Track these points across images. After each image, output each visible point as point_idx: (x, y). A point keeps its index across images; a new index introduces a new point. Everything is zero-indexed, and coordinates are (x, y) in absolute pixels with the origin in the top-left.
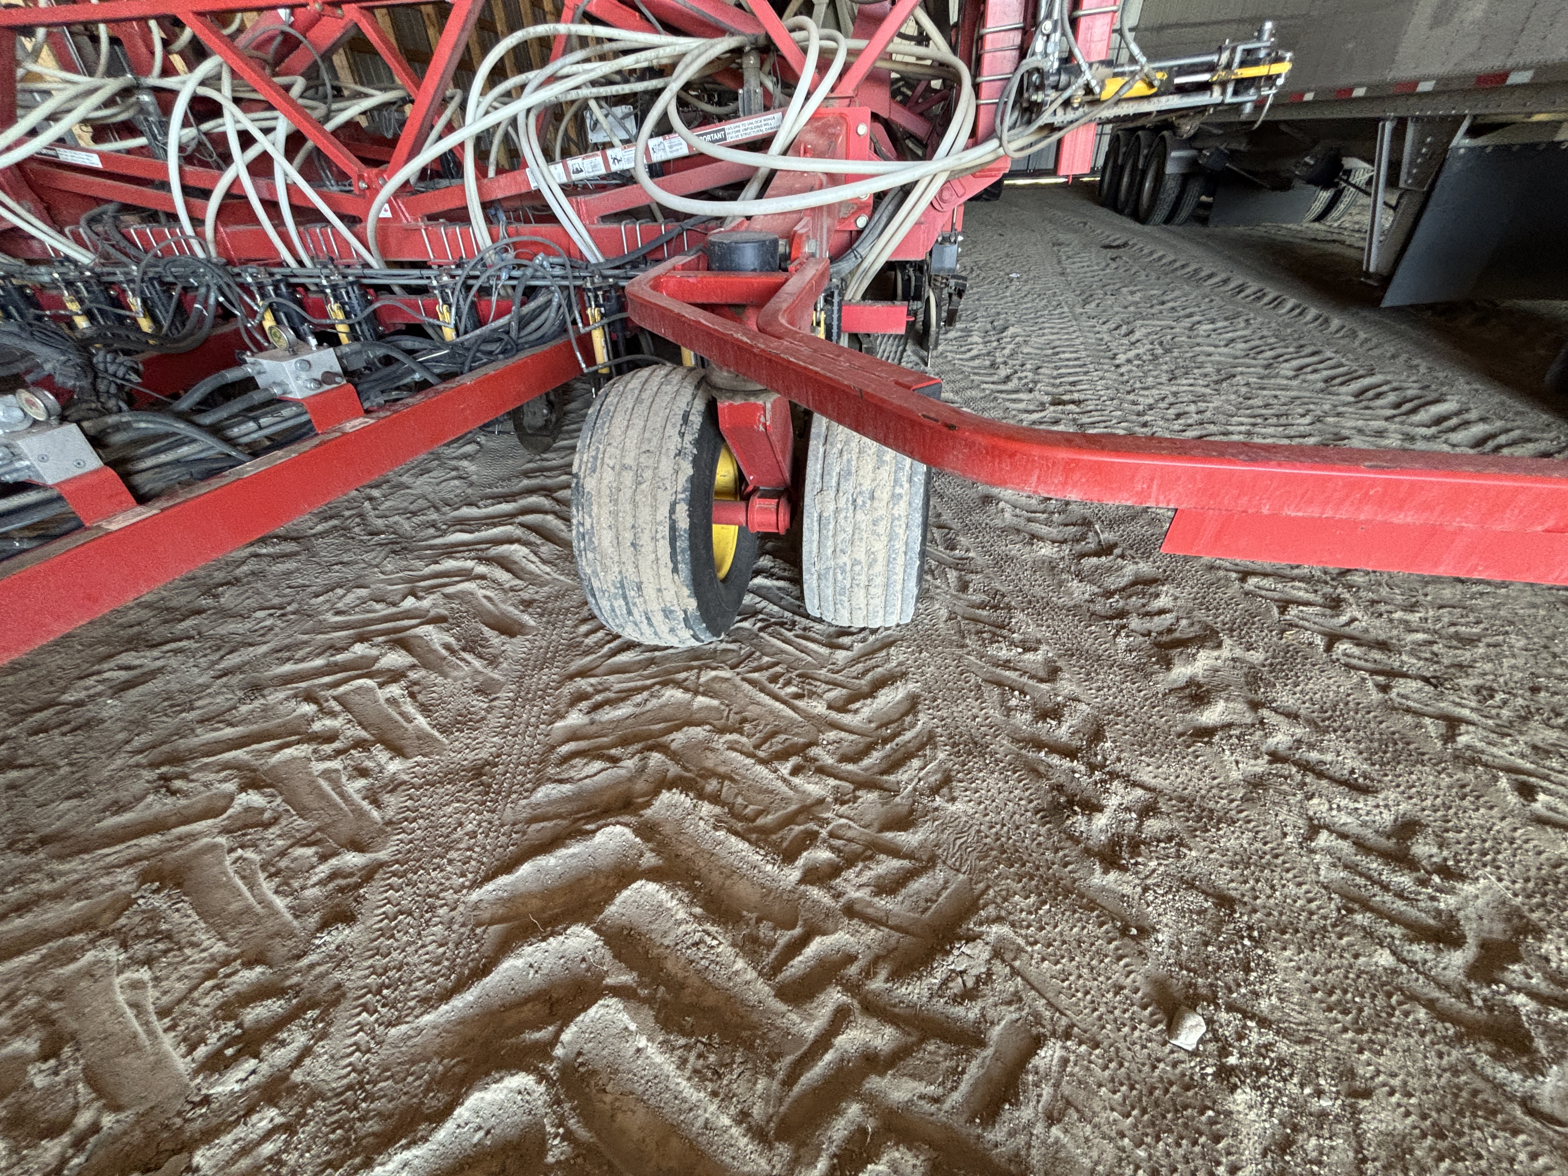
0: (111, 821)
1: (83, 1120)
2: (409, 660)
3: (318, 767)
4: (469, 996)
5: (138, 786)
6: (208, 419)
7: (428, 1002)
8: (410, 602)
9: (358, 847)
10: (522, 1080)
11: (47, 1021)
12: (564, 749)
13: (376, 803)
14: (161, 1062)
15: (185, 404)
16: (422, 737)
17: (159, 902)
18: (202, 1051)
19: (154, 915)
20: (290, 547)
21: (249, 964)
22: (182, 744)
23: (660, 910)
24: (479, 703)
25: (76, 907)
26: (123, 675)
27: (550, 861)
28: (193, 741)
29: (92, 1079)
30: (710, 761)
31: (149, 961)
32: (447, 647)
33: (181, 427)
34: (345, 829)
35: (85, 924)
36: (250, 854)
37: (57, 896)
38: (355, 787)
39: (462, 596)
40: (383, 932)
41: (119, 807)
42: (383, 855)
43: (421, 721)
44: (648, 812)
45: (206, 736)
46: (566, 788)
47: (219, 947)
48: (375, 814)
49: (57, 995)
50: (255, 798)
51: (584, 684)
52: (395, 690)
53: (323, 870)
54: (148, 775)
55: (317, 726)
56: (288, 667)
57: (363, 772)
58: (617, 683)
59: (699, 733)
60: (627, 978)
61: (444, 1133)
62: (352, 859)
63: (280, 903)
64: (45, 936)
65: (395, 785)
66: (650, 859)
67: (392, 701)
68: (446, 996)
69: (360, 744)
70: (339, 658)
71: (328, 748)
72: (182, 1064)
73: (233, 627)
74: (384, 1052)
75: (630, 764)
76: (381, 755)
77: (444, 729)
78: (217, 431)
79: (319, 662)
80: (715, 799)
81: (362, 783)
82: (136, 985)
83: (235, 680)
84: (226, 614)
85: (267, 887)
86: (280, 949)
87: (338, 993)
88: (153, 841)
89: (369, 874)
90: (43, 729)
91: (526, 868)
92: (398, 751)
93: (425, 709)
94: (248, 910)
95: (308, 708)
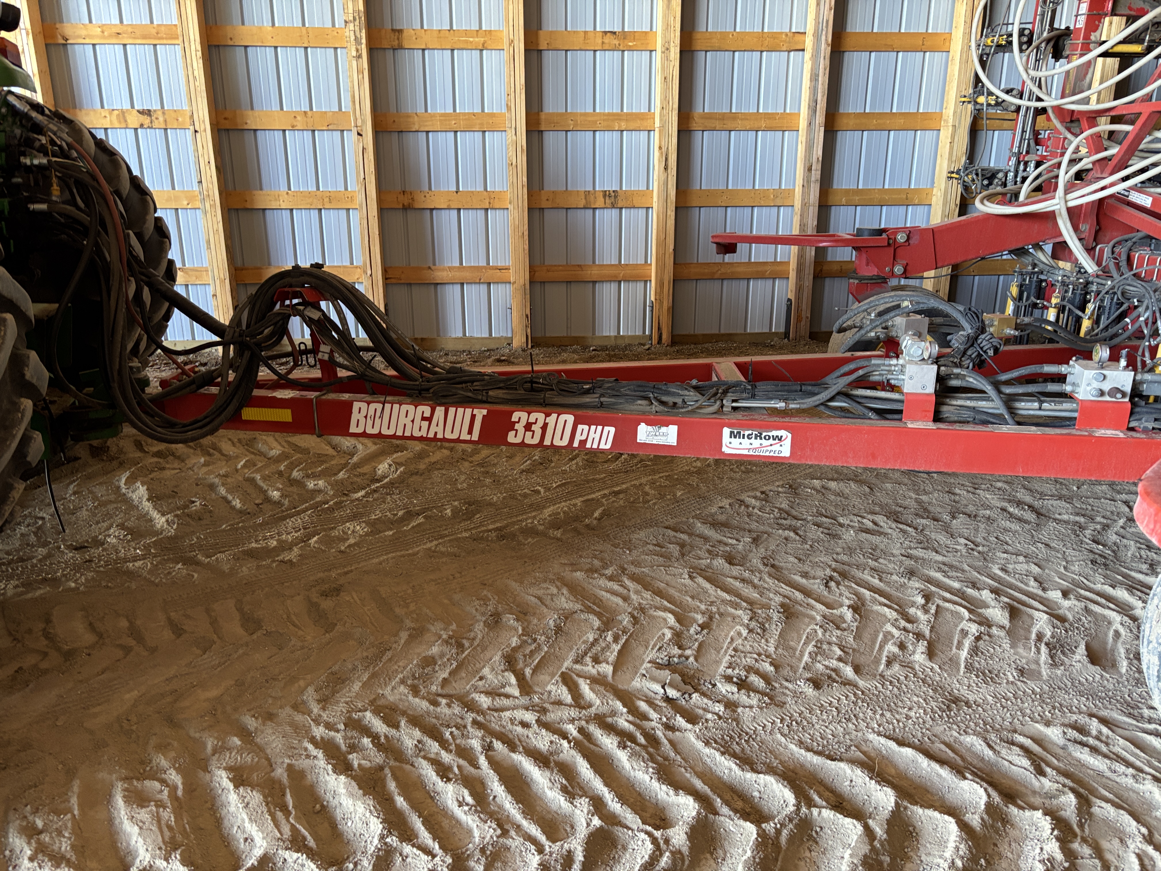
0: (798, 578)
1: (688, 652)
2: (1006, 623)
3: (889, 627)
4: (816, 760)
5: (820, 573)
6: (1008, 390)
7: (801, 743)
8: (1055, 595)
9: (857, 669)
10: (790, 797)
11: (711, 618)
12: (1021, 739)
13: (889, 663)
14: (718, 662)
15: (1004, 377)
16: (954, 662)
17: (775, 616)
18: (729, 671)
19: (769, 619)
20: (1030, 516)
21: (771, 664)
22: (855, 572)
23: (942, 844)
24: (1011, 675)
25: (755, 595)
26: (870, 525)
27: (924, 762)
28: (859, 574)
29: (700, 645)
30: (1110, 845)
31: (751, 631)
32: (1040, 637)
34: (862, 660)
35: (751, 603)
36: (820, 632)
37: (755, 586)
38: (891, 648)
39: (1098, 619)
40: (821, 707)
41: (805, 575)
42: (861, 683)
43: (964, 654)
44: (1013, 810)
45: (866, 576)
46: (988, 753)
47: (772, 650)
48: (882, 667)
49: (721, 615)
50: (849, 615)
51: (1094, 725)
52: (974, 629)
53: (834, 663)
54: (828, 572)
55: (912, 611)
56: (939, 576)
57: (902, 646)
58: (1121, 745)
59: (1130, 825)
60: (879, 831)
61: (750, 776)
62: (848, 671)
63: (806, 658)
64: (738, 595)
65: (908, 666)
66: (975, 820)
67: (964, 633)
68: (808, 749)
69: (919, 636)
70: (970, 591)
71: (903, 623)
72: (721, 669)
73: (942, 538)
74: (768, 738)
75: (1047, 784)
76: (922, 646)
77: (969, 668)
78: (1009, 401)
79: (956, 585)
80: (1070, 854)
81: (895, 650)
82: (739, 634)
83: (908, 562)
84: (947, 529)
85: (810, 648)
86: (786, 671)
87: (782, 705)
88: (799, 596)
89: (847, 683)
90: (819, 526)
91: (908, 752)
92: (931, 654)
93: (975, 651)
94: (794, 650)
95: (920, 600)
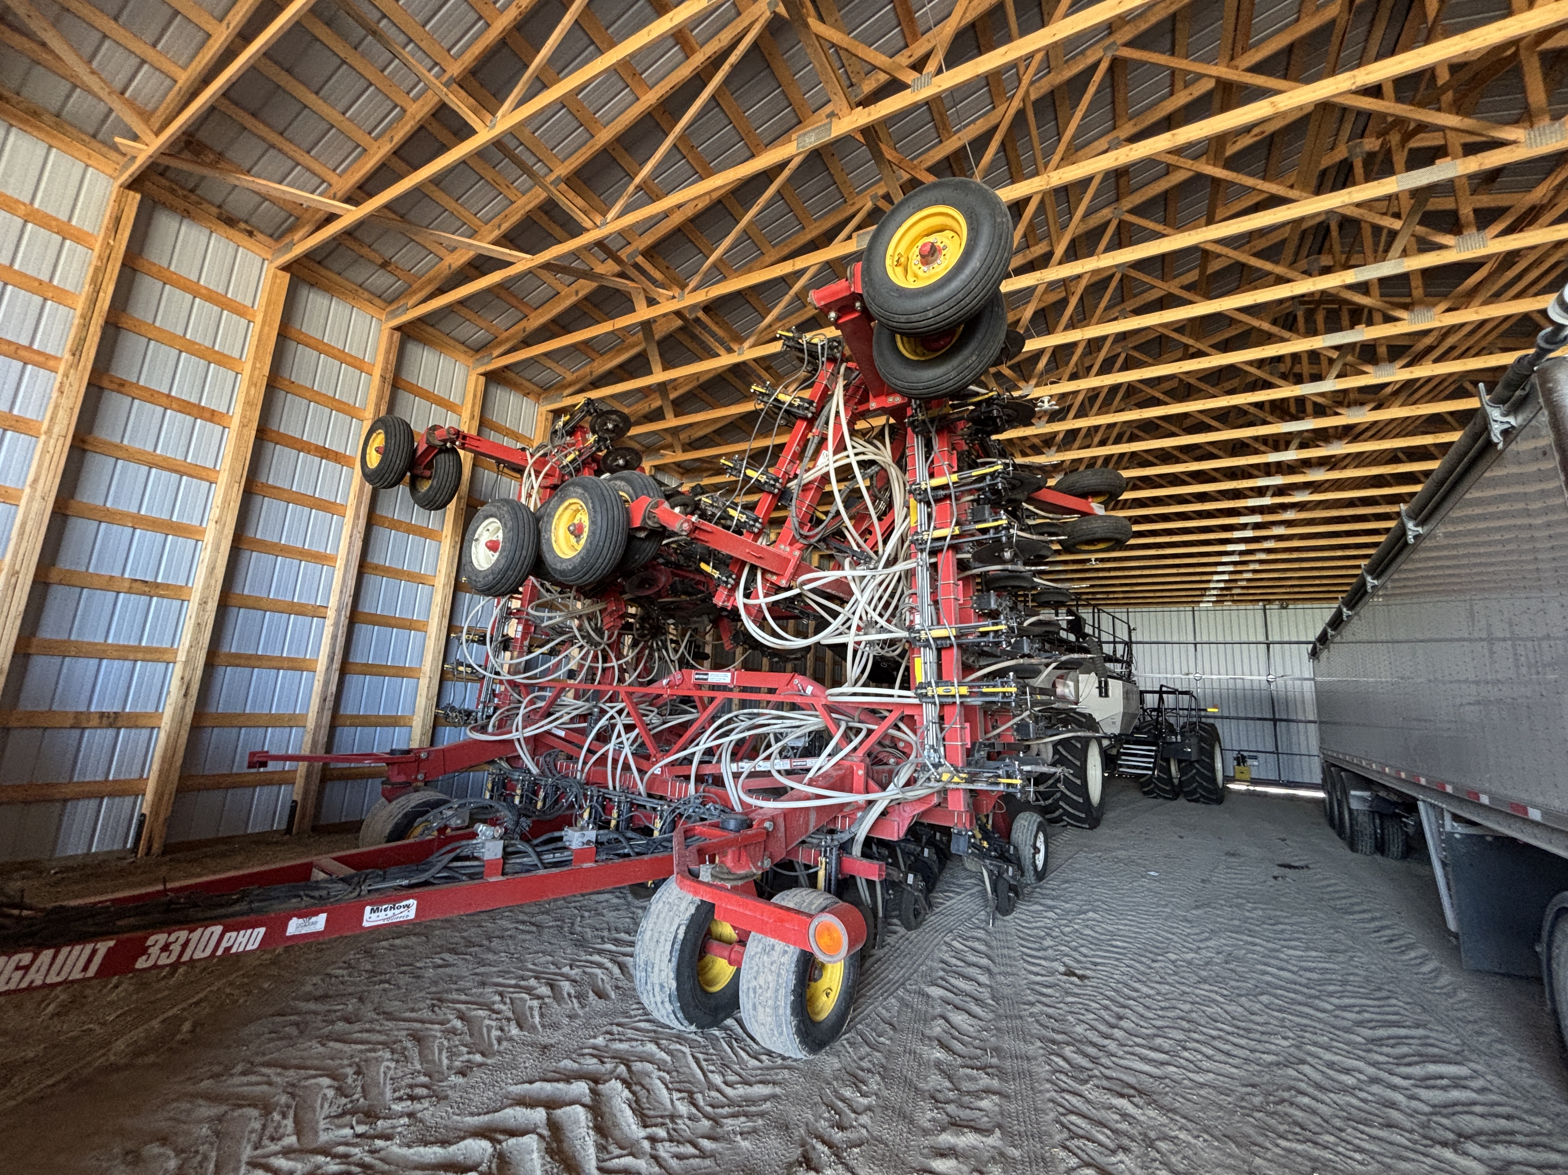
0: (408, 1015)
1: (356, 1096)
2: (549, 993)
3: (487, 1022)
4: (487, 1118)
5: (421, 1005)
6: (539, 849)
7: (472, 1114)
8: (566, 970)
9: (483, 1054)
10: (486, 1144)
11: (358, 1066)
12: (587, 1051)
13: (499, 1043)
14: (382, 1094)
15: (535, 842)
16: (534, 1027)
17: (409, 1045)
18: (397, 1094)
19: (405, 1048)
20: (534, 929)
21: (425, 1075)
22: (445, 996)
23: (577, 1122)
24: (566, 1021)
25: (383, 1038)
26: (440, 962)
27: (548, 1086)
28: (450, 997)
29: (363, 1087)
30: (646, 1081)
31: (397, 1061)
32: (569, 995)
33: (530, 850)
34: (481, 1048)
35: (384, 1044)
36: (446, 1043)
37: (379, 1032)
38: (495, 1033)
39: (591, 975)
40: (472, 1087)
41: (413, 1010)
42: (489, 1061)
43: (537, 1019)
44: (600, 1087)
45: (455, 996)
46: (576, 1066)
47: (419, 1067)
48: (496, 1047)
49: (366, 1061)
50: (458, 1024)
51: (615, 1029)
52: (536, 1003)
53: (466, 1057)
54: (429, 1002)
55: (496, 1007)
56: (500, 980)
57: (502, 1030)
58: (630, 1033)
59: (649, 1067)
60: (546, 1132)
61: (452, 1149)
62: (478, 1058)
63: (445, 1062)
64: (368, 1043)
65: (511, 1039)
66: (587, 1100)
67: (531, 1008)
68: (479, 1114)
69: (509, 1020)
70: (522, 983)
71: (494, 1016)
72: (388, 1094)
73: (490, 956)
74: (449, 1123)
75: (609, 1066)
76: (513, 1024)
77: (543, 1026)
78: (539, 854)
79: (513, 982)
80: (634, 1093)
81: (499, 1033)
82: (388, 1068)
83: (477, 978)
84: (489, 949)
85: (444, 1054)
86: (436, 1076)
87: (446, 1097)
88: (418, 1025)
89: (480, 1065)
90: (404, 973)
91: (537, 1085)
92: (520, 1027)
93: (542, 1015)
94: (433, 1061)
95: (497, 998)
